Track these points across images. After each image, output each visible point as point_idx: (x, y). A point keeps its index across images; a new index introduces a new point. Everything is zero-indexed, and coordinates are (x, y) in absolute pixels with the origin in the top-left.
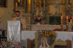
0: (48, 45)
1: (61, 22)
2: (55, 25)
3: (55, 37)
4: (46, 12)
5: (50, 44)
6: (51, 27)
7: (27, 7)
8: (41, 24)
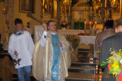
0: (72, 49)
1: (85, 27)
2: (79, 30)
3: (79, 41)
4: (71, 18)
5: (74, 48)
6: (75, 32)
7: (53, 13)
8: (66, 29)
